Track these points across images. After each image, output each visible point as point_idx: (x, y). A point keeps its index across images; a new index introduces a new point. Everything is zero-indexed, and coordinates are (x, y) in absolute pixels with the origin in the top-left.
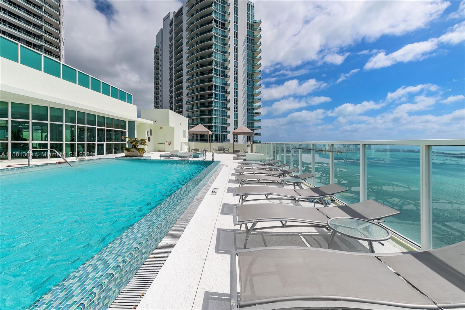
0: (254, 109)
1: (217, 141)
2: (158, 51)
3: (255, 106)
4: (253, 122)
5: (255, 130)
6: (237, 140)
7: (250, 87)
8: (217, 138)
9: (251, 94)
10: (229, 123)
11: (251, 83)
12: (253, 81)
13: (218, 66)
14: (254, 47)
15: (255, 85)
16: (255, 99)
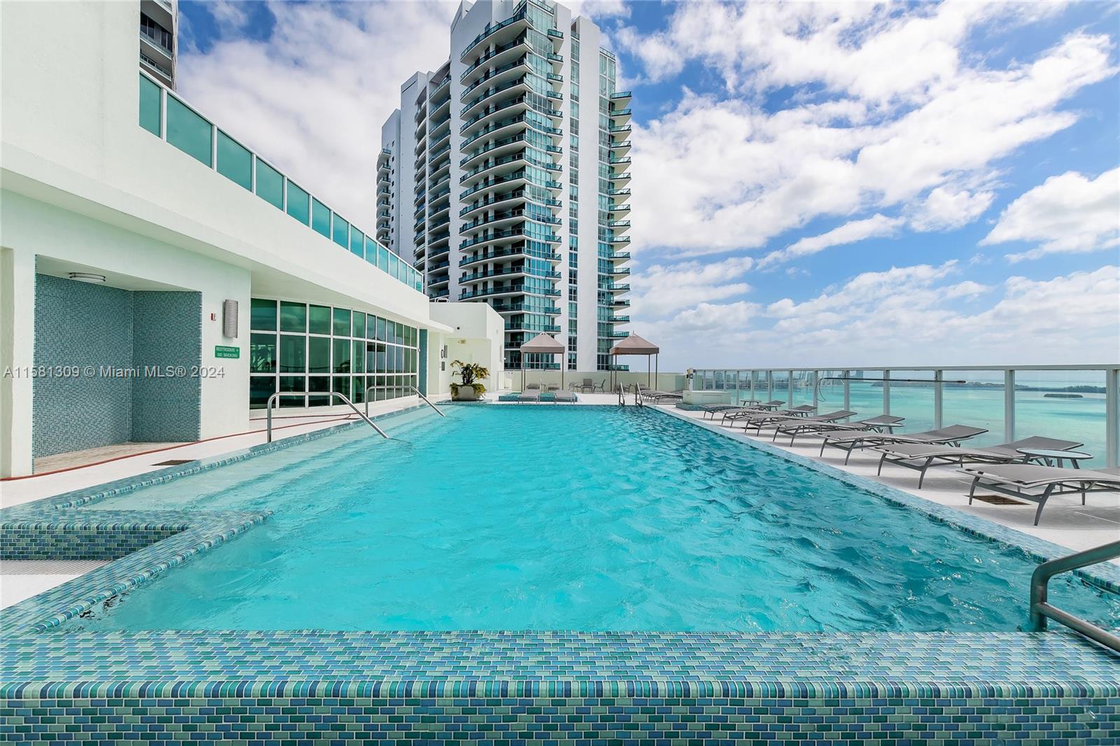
0: (612, 293)
1: (532, 367)
2: (388, 161)
3: (615, 288)
4: (611, 324)
5: (614, 341)
6: (576, 365)
7: (605, 244)
8: (532, 360)
9: (608, 259)
10: (560, 326)
11: (607, 236)
12: (612, 231)
13: (535, 198)
14: (614, 152)
15: (615, 240)
16: (615, 271)
